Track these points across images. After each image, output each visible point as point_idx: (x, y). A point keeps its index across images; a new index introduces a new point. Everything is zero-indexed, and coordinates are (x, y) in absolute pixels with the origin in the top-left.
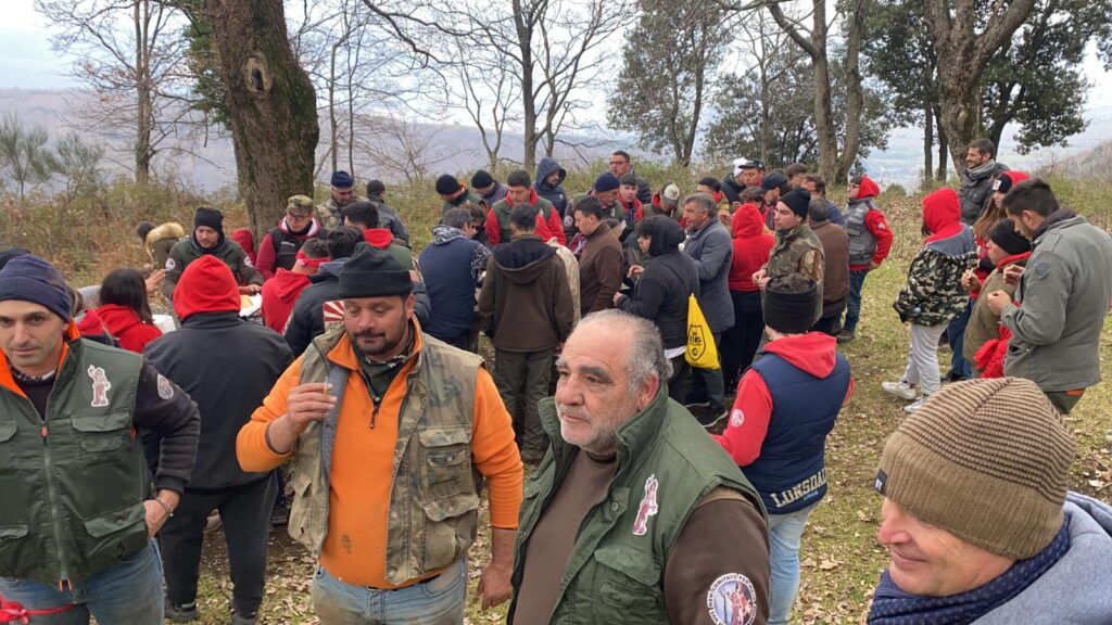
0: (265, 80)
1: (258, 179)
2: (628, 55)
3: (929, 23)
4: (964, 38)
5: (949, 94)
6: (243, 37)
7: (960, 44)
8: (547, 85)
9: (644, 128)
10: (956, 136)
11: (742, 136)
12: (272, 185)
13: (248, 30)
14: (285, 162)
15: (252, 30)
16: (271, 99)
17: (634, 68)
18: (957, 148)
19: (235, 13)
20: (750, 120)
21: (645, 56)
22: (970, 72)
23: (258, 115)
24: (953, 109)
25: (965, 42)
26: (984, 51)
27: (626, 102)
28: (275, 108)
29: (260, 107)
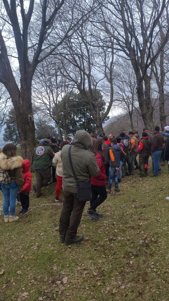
0: (32, 119)
14: (33, 135)
15: (29, 109)
19: (25, 106)
26: (103, 119)
29: (30, 124)
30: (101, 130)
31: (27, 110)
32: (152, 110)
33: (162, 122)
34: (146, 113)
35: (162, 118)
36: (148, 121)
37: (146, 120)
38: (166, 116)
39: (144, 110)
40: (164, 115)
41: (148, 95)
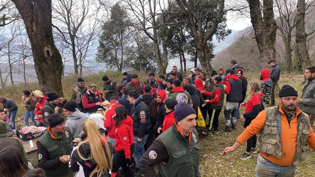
0: (50, 53)
1: (47, 83)
2: (100, 42)
3: (192, 32)
4: (201, 36)
5: (199, 50)
6: (43, 41)
7: (200, 37)
8: (79, 52)
9: (106, 62)
10: (202, 59)
11: (132, 63)
12: (52, 84)
13: (44, 39)
14: (55, 77)
15: (45, 38)
16: (52, 59)
17: (102, 45)
18: (202, 63)
19: (39, 33)
20: (134, 58)
21: (105, 42)
22: (203, 44)
23: (47, 64)
24: (200, 53)
25: (201, 37)
26: (206, 39)
27: (100, 55)
28: (53, 61)
29: (48, 61)
30: (203, 54)
31: (43, 39)
32: (274, 28)
33: (299, 44)
34: (262, 33)
35: (300, 38)
36: (266, 47)
37: (261, 44)
38: (306, 35)
39: (258, 29)
40: (303, 33)
41: (269, 3)
